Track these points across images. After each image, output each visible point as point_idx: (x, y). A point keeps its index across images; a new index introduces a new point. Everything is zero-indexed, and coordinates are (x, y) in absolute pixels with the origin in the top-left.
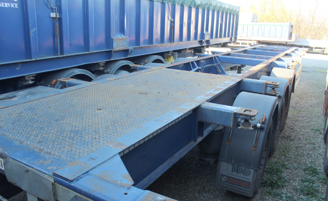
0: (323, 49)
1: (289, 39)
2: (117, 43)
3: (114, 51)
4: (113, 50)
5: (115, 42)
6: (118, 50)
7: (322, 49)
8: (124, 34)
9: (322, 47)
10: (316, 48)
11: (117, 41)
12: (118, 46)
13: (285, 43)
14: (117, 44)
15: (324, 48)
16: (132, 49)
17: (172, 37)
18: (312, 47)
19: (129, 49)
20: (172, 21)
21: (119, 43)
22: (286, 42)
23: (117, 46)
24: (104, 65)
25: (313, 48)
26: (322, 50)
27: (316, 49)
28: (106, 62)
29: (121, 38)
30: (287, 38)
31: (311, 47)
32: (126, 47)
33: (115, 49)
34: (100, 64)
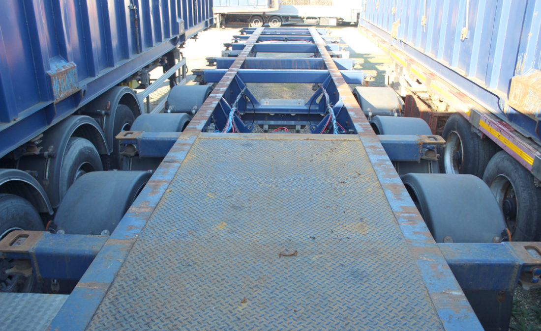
0: (318, 20)
1: (270, 7)
2: (59, 82)
3: (57, 104)
4: (55, 101)
5: (54, 82)
6: (63, 98)
7: (316, 18)
8: (66, 60)
9: (317, 17)
10: (308, 18)
11: (58, 79)
12: (62, 89)
13: (262, 14)
14: (59, 86)
15: (319, 18)
16: (86, 88)
17: (138, 42)
18: (302, 17)
19: (80, 89)
20: (134, 10)
21: (62, 83)
22: (264, 13)
23: (59, 89)
24: (41, 141)
25: (304, 18)
26: (316, 20)
27: (308, 20)
28: (43, 133)
29: (64, 70)
30: (267, 6)
31: (300, 17)
32: (75, 88)
33: (58, 98)
34: (33, 143)
